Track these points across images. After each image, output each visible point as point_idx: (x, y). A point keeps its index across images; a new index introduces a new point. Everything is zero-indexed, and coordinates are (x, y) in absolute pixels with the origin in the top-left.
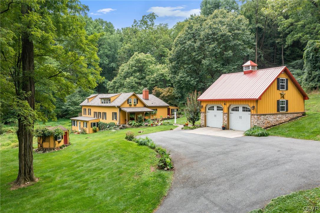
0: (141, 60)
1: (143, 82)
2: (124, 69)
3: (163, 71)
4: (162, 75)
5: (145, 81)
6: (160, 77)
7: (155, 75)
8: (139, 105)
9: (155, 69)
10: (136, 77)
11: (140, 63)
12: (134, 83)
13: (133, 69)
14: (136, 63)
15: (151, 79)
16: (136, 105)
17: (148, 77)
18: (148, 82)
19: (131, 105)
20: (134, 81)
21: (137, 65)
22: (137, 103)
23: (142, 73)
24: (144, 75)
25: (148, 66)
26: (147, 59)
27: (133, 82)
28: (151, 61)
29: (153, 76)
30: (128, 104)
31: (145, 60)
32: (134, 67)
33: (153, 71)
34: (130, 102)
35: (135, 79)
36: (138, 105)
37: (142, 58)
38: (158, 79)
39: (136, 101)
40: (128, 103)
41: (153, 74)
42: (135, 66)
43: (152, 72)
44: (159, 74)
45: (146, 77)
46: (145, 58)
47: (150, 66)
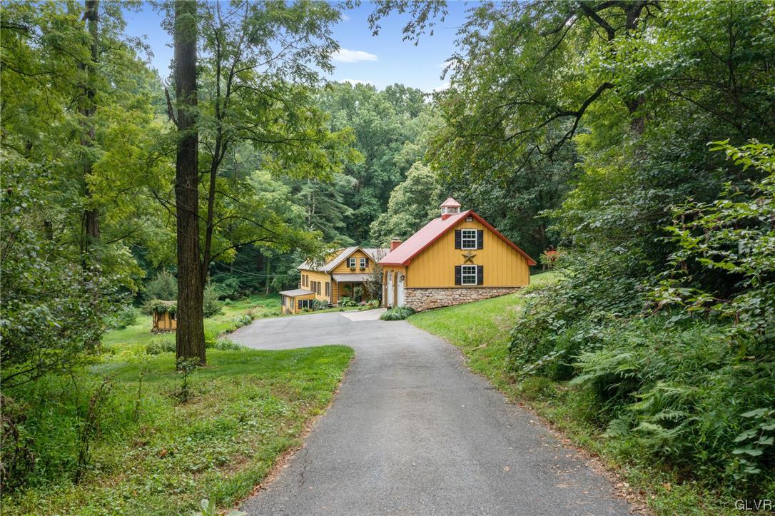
2: (395, 197)
13: (407, 198)
14: (413, 186)
16: (365, 269)
19: (353, 270)
20: (405, 220)
22: (367, 266)
30: (349, 268)
34: (353, 264)
36: (368, 270)
39: (365, 262)
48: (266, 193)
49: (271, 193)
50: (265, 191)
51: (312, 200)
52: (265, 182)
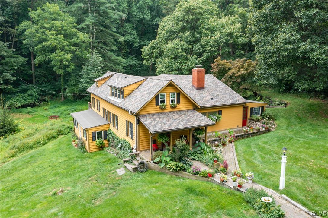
0: (193, 9)
1: (196, 47)
2: (165, 26)
3: (232, 27)
4: (230, 35)
5: (199, 46)
6: (226, 40)
7: (218, 35)
8: (183, 105)
9: (217, 24)
10: (185, 40)
11: (193, 14)
12: (180, 50)
13: (180, 26)
14: (184, 16)
15: (211, 42)
16: (175, 107)
17: (206, 39)
18: (205, 47)
19: (162, 108)
20: (180, 46)
21: (186, 18)
22: (178, 102)
23: (194, 32)
24: (198, 35)
25: (206, 20)
26: (203, 7)
27: (178, 49)
28: (211, 10)
29: (213, 38)
30: (158, 107)
31: (202, 8)
32: (182, 23)
33: (213, 28)
34: (163, 102)
35: (182, 43)
36: (180, 107)
37: (196, 5)
38: (222, 42)
39: (176, 98)
40: (157, 104)
41: (214, 34)
42: (183, 21)
43: (212, 31)
44: (225, 33)
45: (202, 40)
46: (201, 6)
47: (208, 20)
48: (55, 22)
49: (60, 22)
50: (55, 20)
51: (93, 29)
52: (54, 13)
